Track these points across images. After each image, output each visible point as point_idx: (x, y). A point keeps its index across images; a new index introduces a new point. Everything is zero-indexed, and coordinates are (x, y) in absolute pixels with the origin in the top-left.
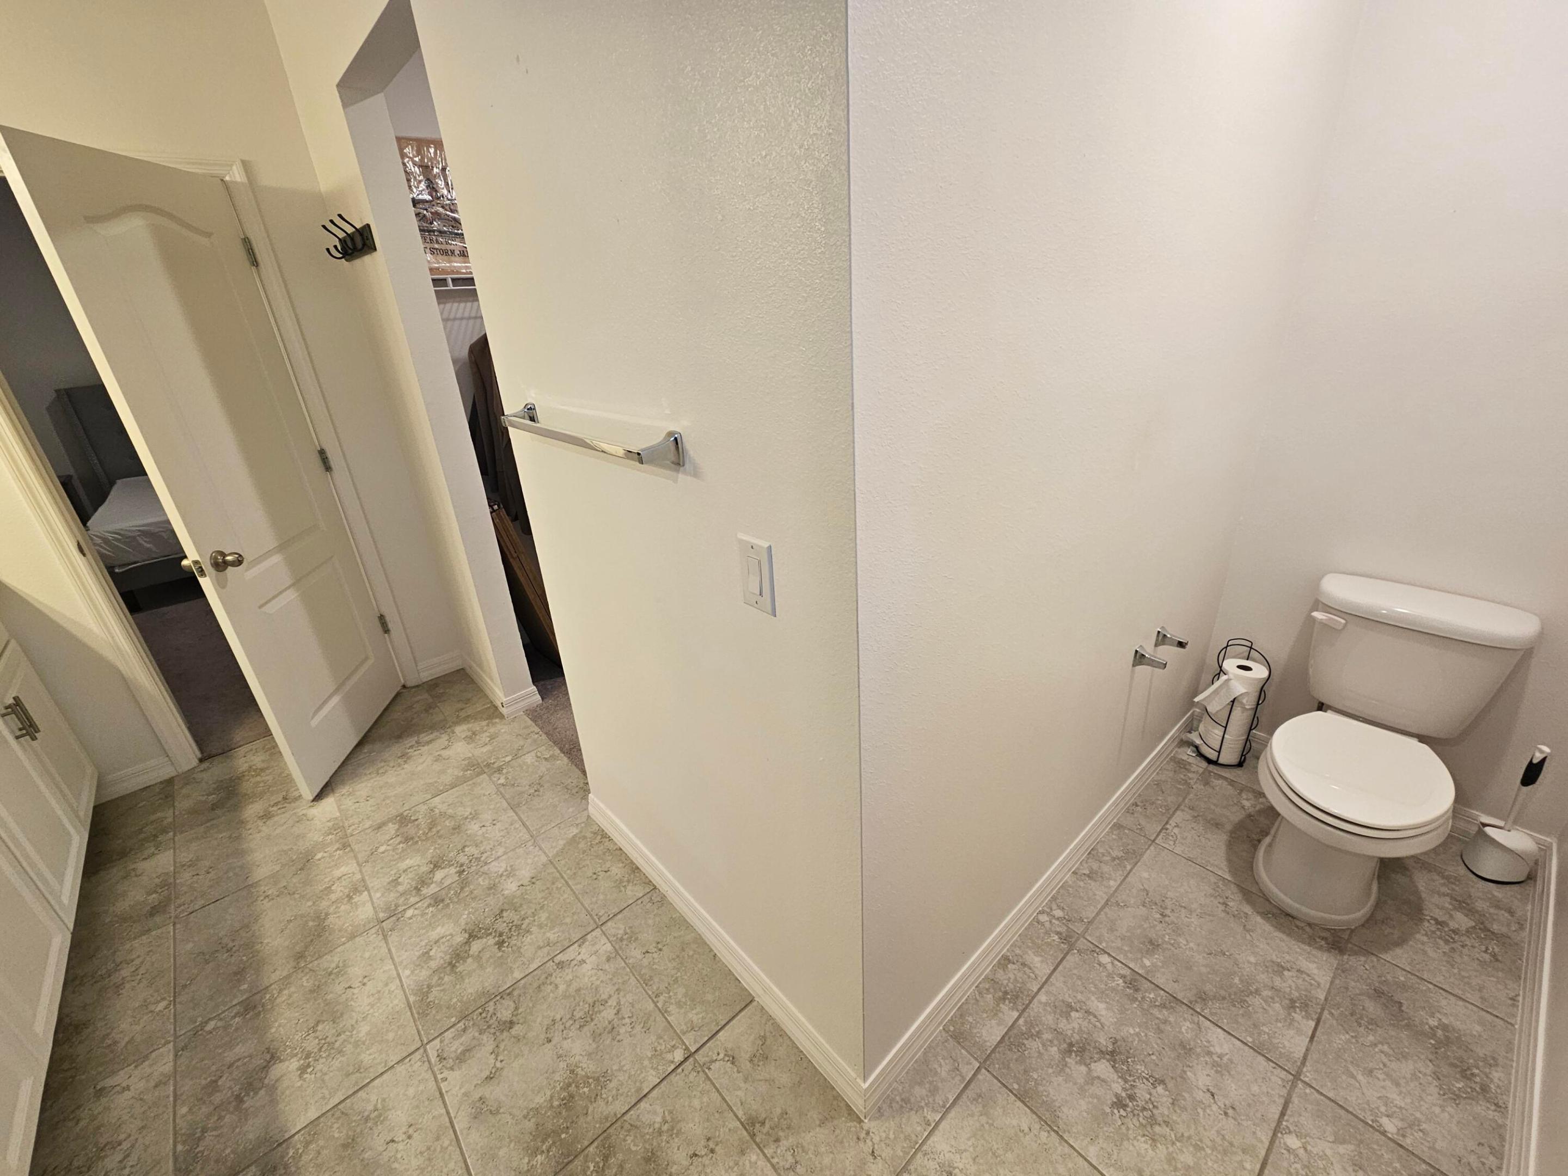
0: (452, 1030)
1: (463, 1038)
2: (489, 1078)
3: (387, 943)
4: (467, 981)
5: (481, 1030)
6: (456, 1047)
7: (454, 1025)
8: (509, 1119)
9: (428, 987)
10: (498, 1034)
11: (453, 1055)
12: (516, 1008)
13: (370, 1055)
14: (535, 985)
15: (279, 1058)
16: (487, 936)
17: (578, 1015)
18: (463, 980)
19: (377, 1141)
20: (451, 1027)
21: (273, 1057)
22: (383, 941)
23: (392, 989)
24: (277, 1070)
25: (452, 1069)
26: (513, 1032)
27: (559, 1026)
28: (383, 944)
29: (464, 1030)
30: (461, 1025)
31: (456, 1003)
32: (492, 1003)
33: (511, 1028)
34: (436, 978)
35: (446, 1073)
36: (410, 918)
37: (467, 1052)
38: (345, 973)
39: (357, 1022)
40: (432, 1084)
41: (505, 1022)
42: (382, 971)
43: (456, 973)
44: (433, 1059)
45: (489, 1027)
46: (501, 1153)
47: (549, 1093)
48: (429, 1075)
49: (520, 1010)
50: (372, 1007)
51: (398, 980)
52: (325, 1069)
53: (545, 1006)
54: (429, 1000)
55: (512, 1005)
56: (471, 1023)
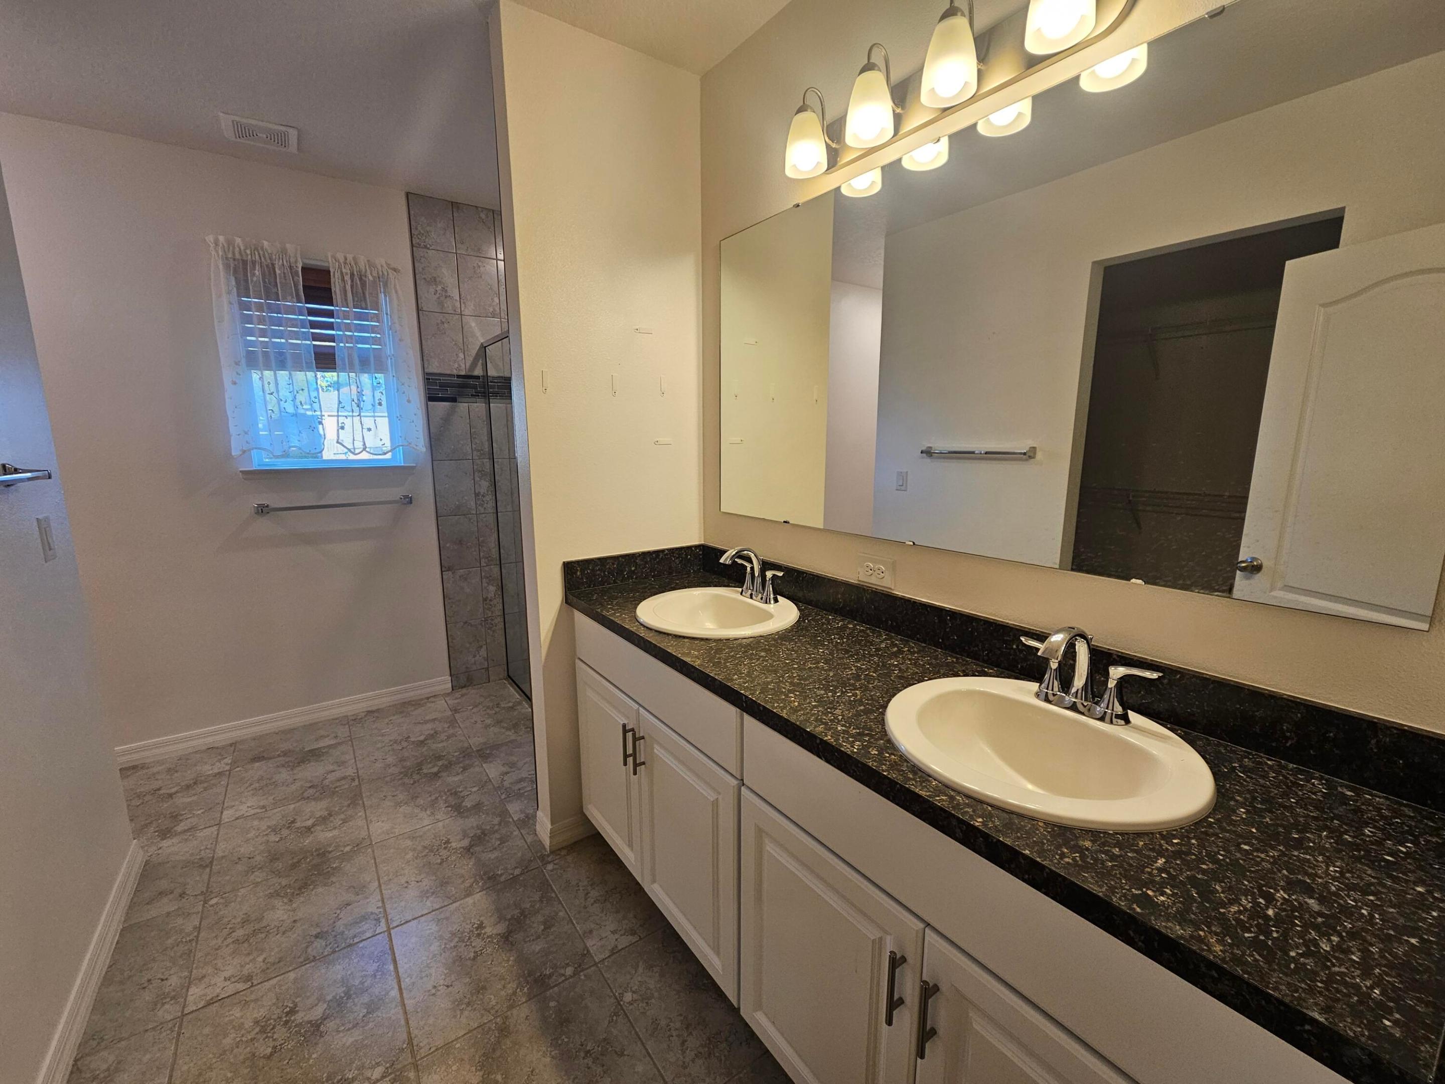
0: (364, 938)
1: (357, 931)
2: (348, 905)
3: (409, 1033)
4: (339, 976)
5: (342, 935)
6: (365, 926)
7: (361, 941)
8: (344, 883)
9: (375, 976)
10: (330, 931)
11: (369, 921)
12: (307, 947)
13: (430, 929)
14: (281, 964)
15: (502, 937)
16: (301, 1024)
17: (263, 935)
18: (342, 978)
19: (427, 883)
20: (364, 940)
21: (506, 939)
22: (413, 1036)
23: (409, 979)
24: (501, 928)
25: (372, 913)
26: (319, 930)
27: (282, 929)
28: (414, 1032)
29: (355, 936)
30: (356, 940)
31: (355, 958)
32: (326, 953)
33: (319, 933)
34: (366, 984)
35: (377, 911)
36: (378, 1064)
37: (356, 923)
38: (453, 1002)
39: (441, 955)
40: (388, 906)
41: (321, 938)
42: (417, 999)
43: (347, 986)
44: (383, 921)
45: (336, 936)
46: (355, 870)
47: (313, 892)
48: (388, 910)
49: (305, 945)
50: (428, 964)
51: (403, 987)
52: (464, 924)
53: (283, 946)
54: (378, 964)
55: (309, 950)
56: (348, 941)
